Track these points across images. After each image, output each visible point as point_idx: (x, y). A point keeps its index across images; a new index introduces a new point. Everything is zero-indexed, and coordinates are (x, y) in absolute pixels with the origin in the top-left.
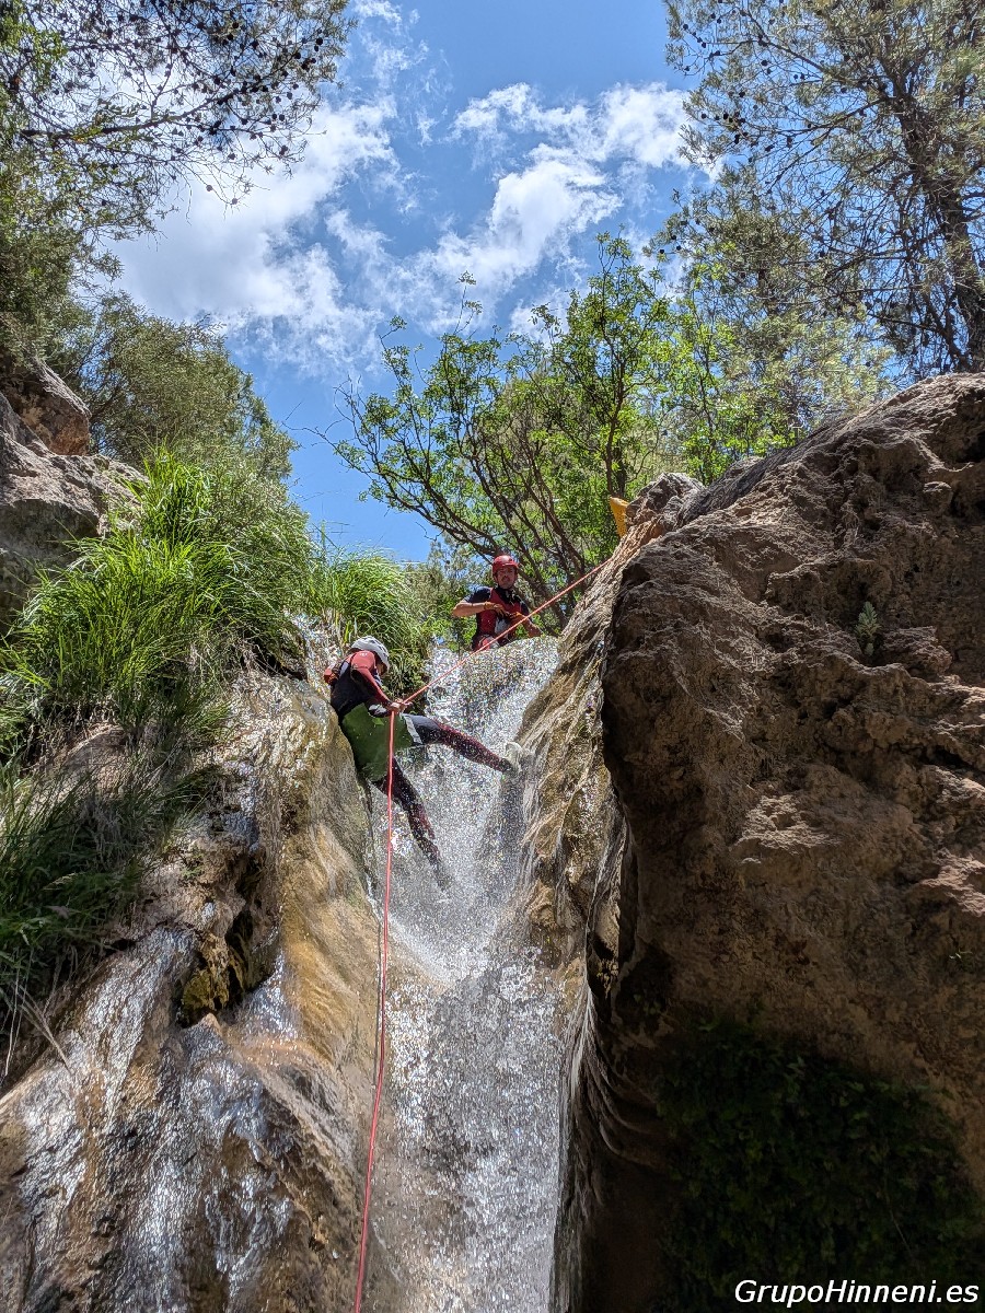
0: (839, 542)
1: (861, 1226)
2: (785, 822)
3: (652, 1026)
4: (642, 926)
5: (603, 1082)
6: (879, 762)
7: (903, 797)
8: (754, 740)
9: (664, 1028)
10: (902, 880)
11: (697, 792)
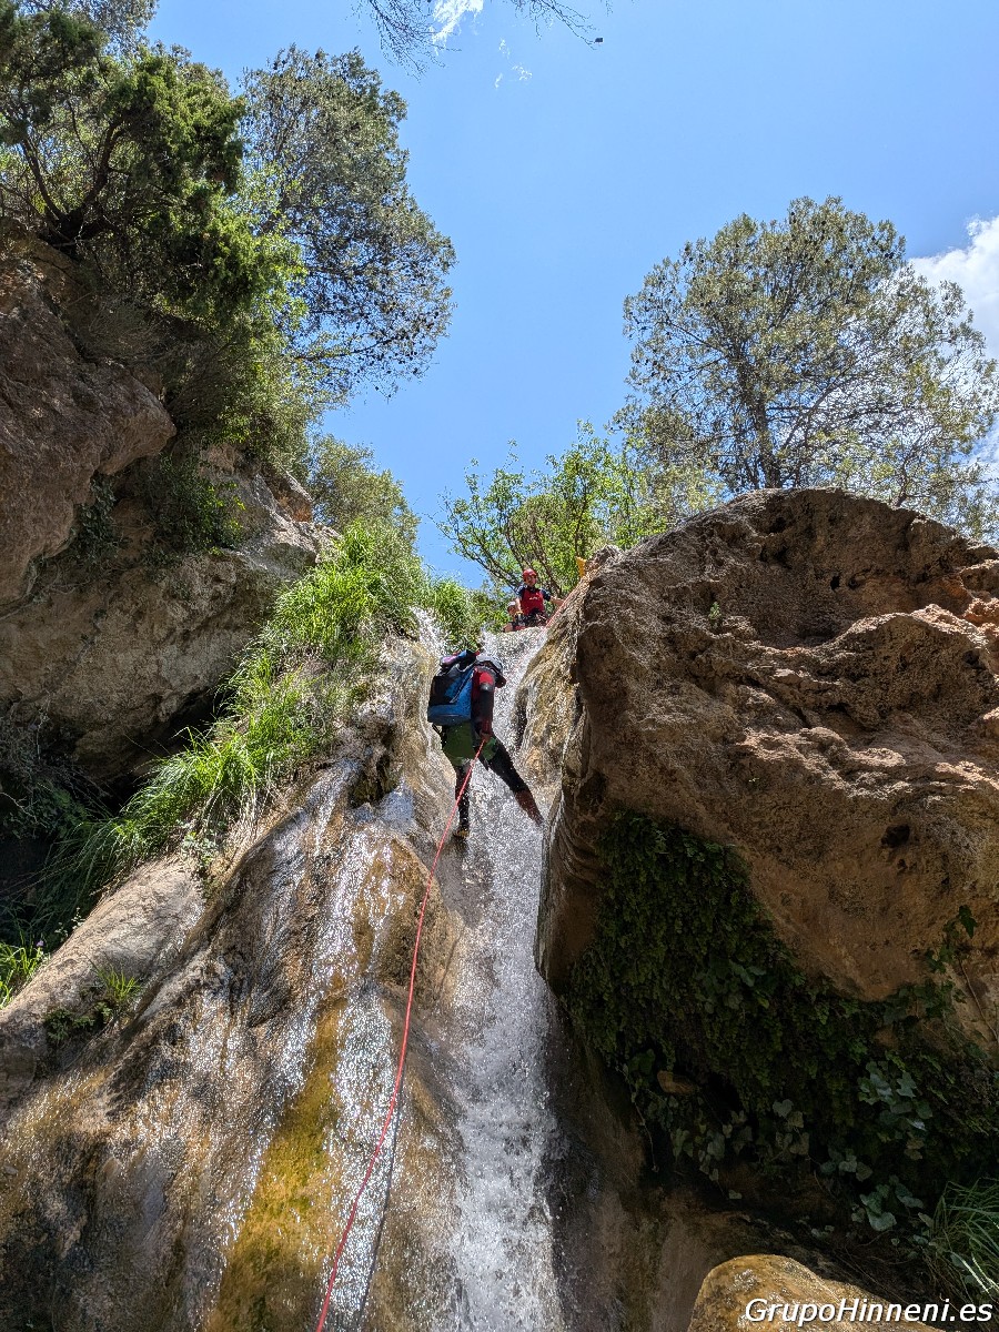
0: (702, 571)
1: (695, 913)
2: (669, 711)
3: (595, 811)
4: (592, 761)
5: (568, 838)
6: (717, 683)
7: (728, 700)
8: (654, 669)
9: (601, 812)
10: (725, 741)
11: (624, 692)
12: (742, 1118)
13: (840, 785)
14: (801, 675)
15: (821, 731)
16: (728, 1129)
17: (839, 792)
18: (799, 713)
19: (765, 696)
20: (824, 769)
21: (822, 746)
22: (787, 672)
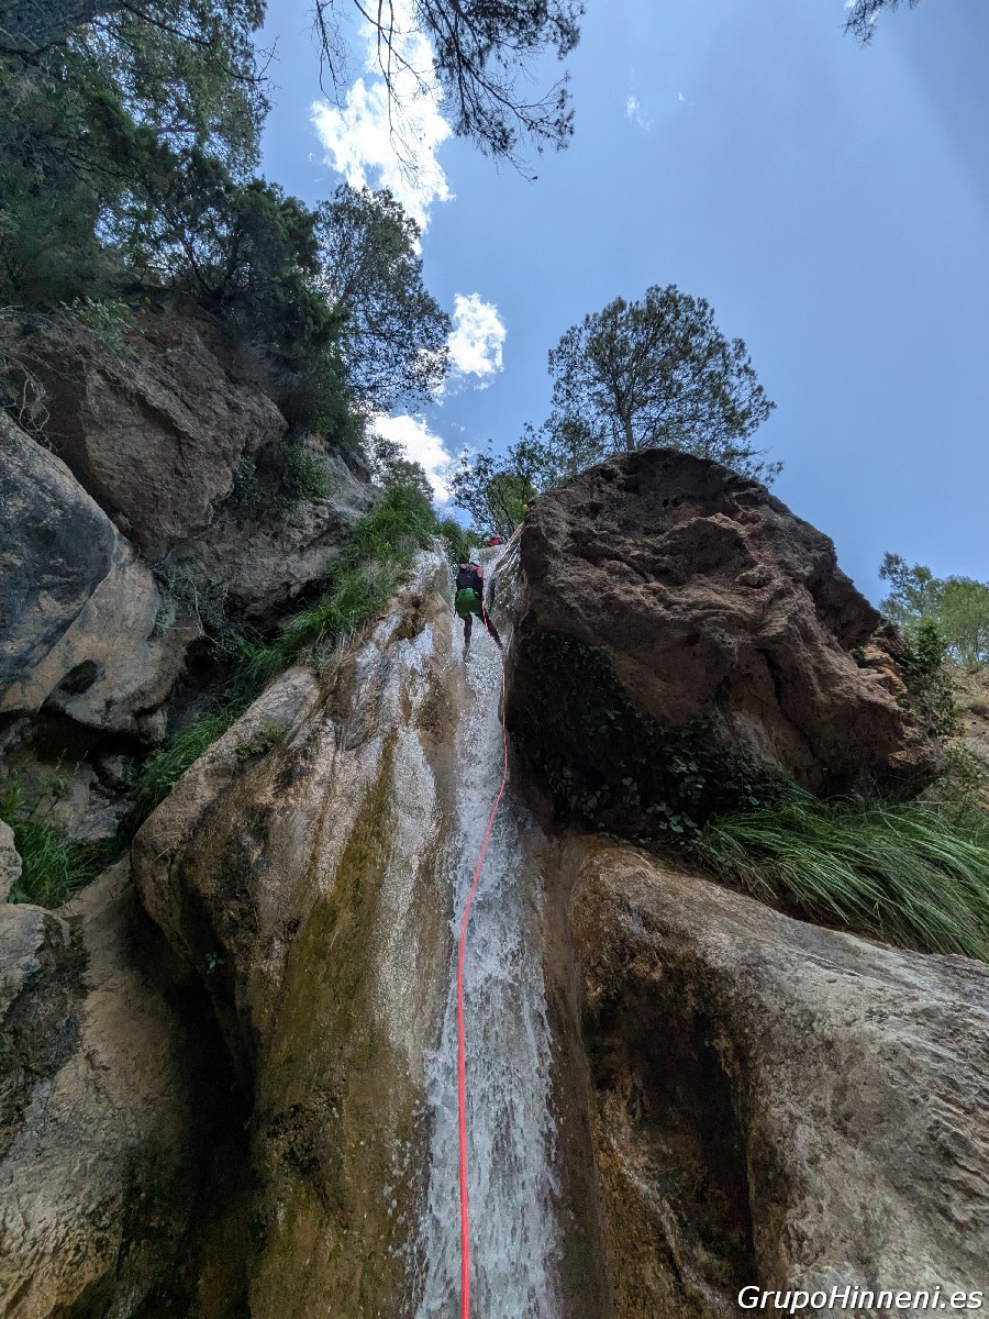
0: (592, 497)
2: (572, 575)
3: (530, 632)
6: (599, 559)
7: (604, 568)
8: (563, 551)
9: (533, 633)
10: (603, 591)
11: (548, 564)
12: (607, 788)
13: (665, 612)
14: (646, 554)
15: (655, 584)
16: (598, 793)
17: (663, 617)
18: (643, 575)
19: (625, 566)
20: (655, 604)
21: (655, 592)
22: (637, 552)
